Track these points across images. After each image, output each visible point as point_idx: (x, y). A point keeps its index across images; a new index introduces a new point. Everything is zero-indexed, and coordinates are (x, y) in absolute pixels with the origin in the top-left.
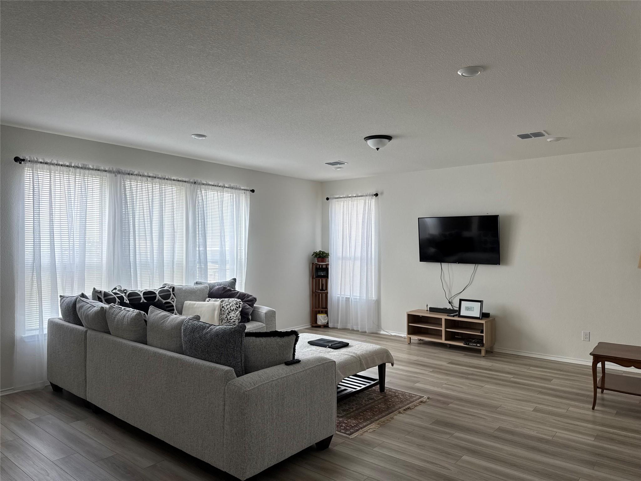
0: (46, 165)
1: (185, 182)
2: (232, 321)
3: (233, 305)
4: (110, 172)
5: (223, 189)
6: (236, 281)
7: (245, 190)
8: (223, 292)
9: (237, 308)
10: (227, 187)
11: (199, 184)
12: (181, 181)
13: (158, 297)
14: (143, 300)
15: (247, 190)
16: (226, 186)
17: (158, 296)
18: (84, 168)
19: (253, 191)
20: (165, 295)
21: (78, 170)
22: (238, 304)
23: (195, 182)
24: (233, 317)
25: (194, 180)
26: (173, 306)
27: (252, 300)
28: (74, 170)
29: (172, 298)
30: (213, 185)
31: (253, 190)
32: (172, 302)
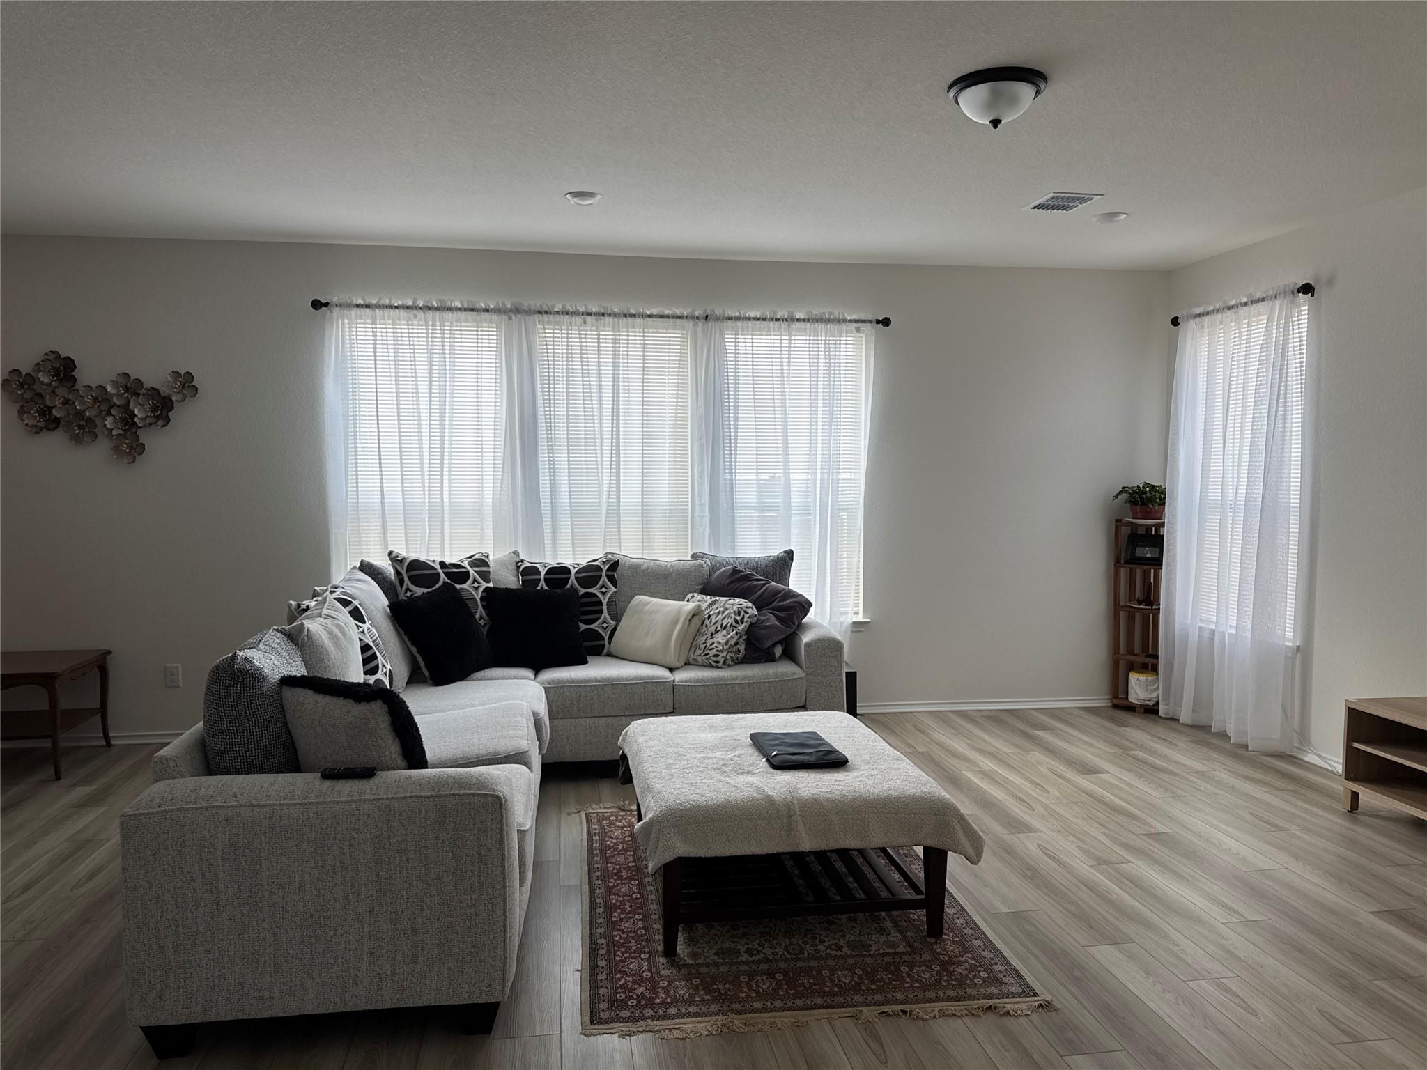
0: (368, 310)
1: (680, 317)
2: (714, 652)
3: (730, 614)
4: (498, 311)
5: (789, 326)
6: (792, 559)
7: (857, 321)
8: (728, 581)
9: (734, 624)
10: (798, 320)
11: (717, 319)
12: (668, 317)
13: (572, 582)
14: (542, 585)
15: (864, 321)
16: (799, 315)
17: (573, 577)
18: (442, 308)
19: (886, 322)
20: (588, 576)
21: (430, 314)
22: (742, 613)
23: (707, 316)
24: (719, 643)
25: (706, 310)
26: (600, 603)
27: (792, 607)
28: (422, 314)
29: (603, 586)
30: (758, 319)
31: (885, 318)
32: (599, 595)
